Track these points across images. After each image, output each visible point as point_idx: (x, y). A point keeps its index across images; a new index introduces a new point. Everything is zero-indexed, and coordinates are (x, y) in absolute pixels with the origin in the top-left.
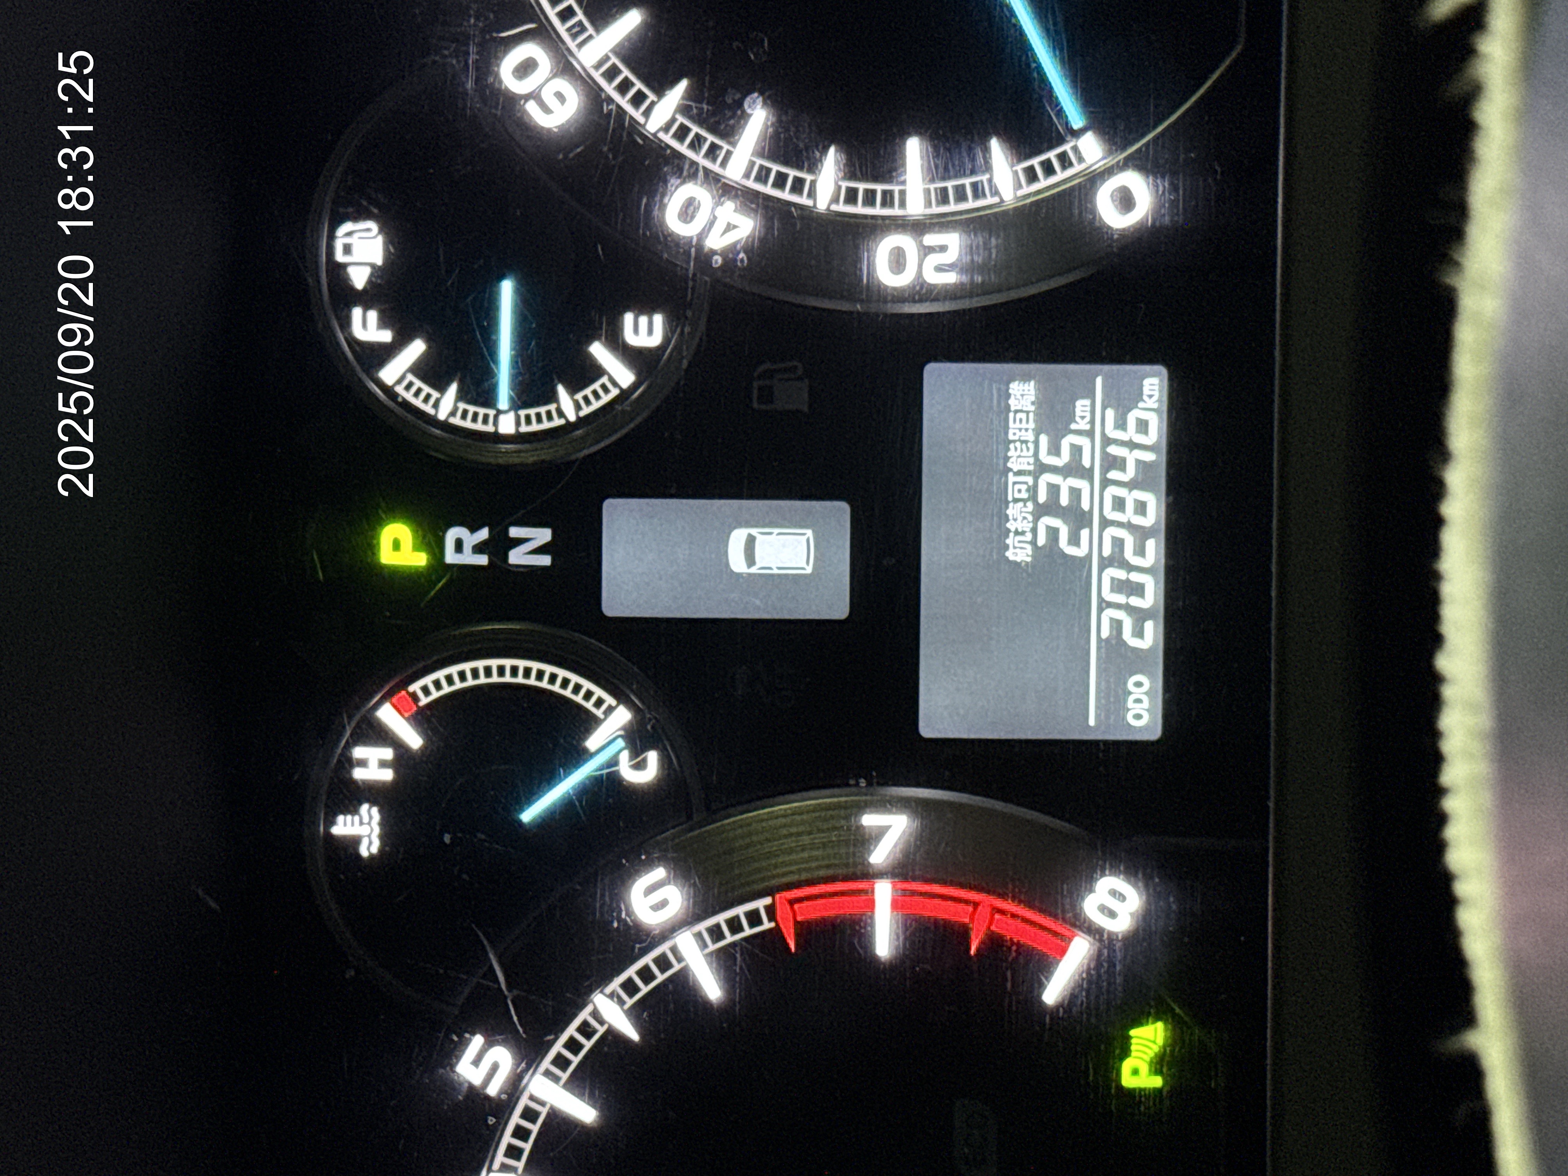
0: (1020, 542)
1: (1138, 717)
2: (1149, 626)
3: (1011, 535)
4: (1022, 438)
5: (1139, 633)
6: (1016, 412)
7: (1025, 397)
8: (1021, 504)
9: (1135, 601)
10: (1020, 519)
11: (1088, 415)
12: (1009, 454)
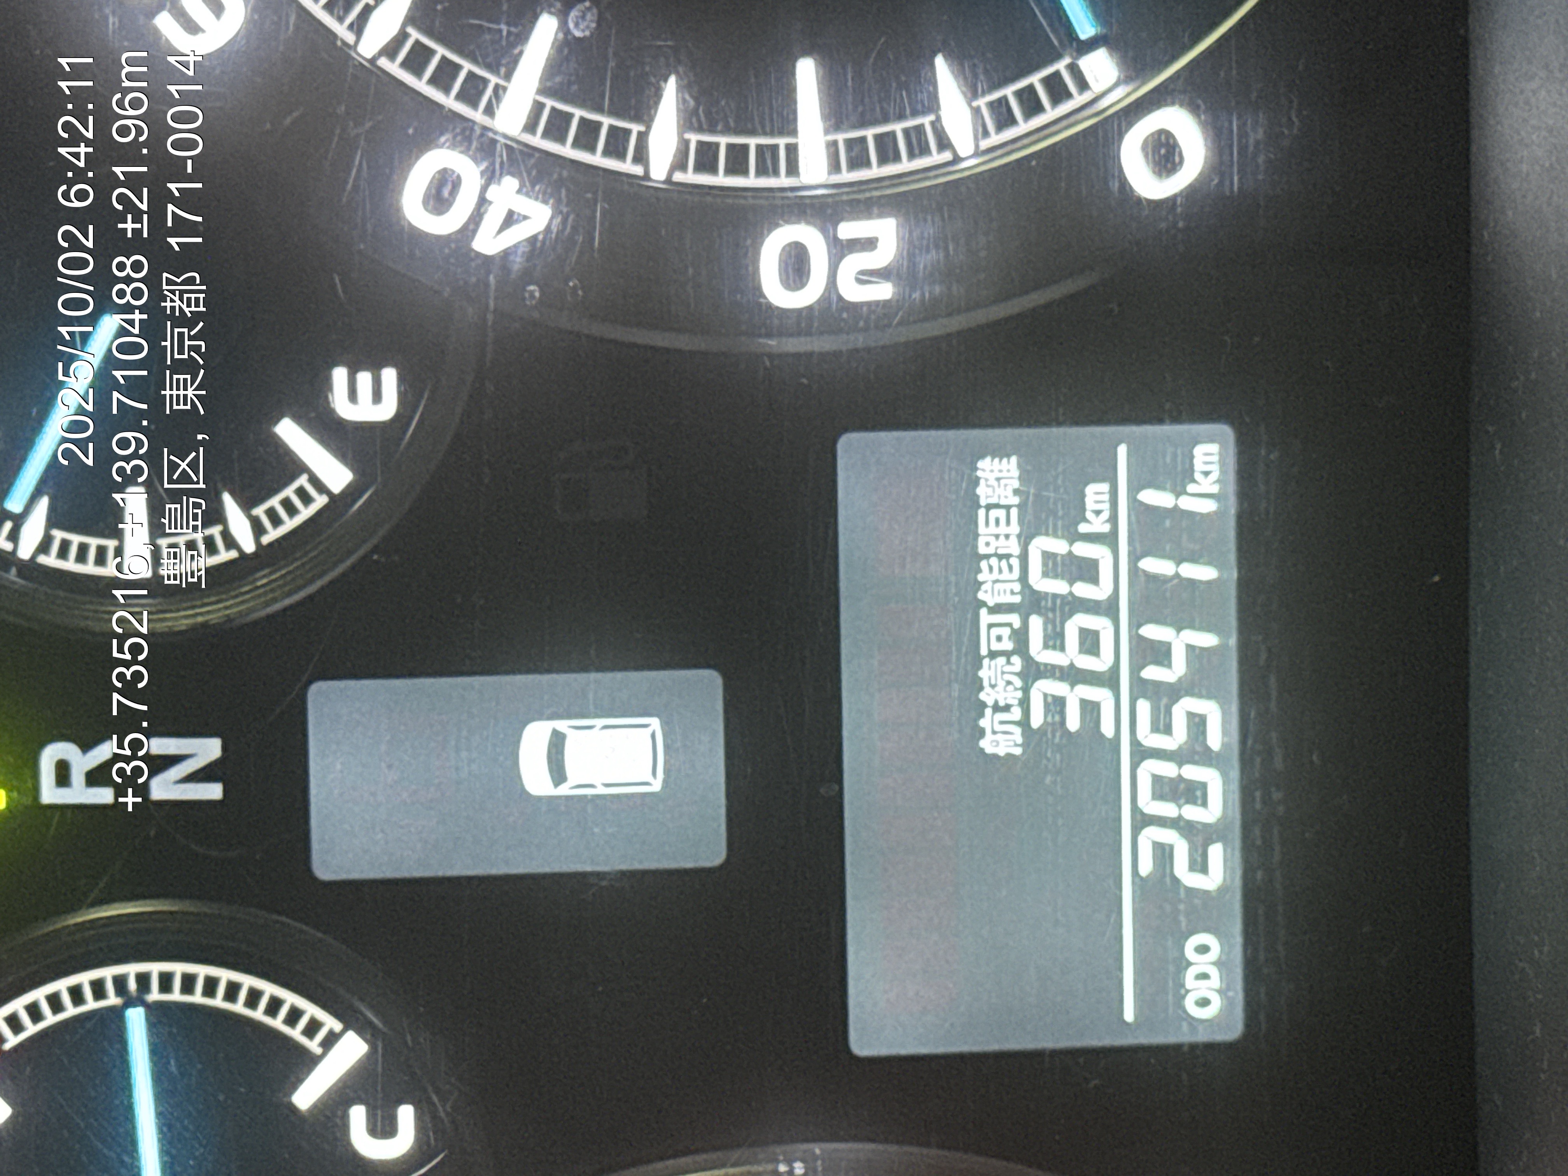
0: (1002, 723)
1: (1204, 1003)
2: (1216, 852)
3: (988, 712)
4: (1000, 552)
5: (1200, 865)
6: (989, 507)
7: (1003, 482)
8: (1002, 660)
9: (1192, 813)
10: (1001, 684)
11: (1106, 507)
12: (980, 577)
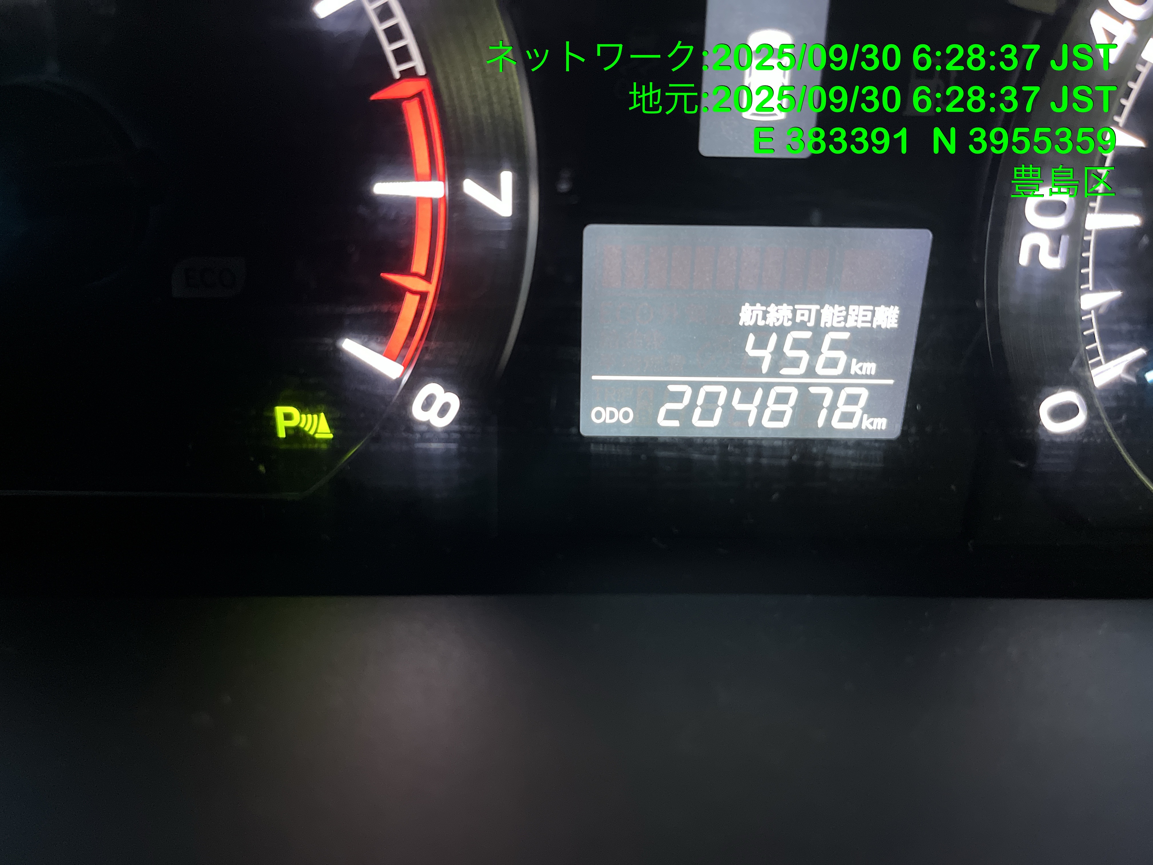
0: (757, 315)
1: (599, 415)
2: (675, 423)
3: (764, 308)
4: (849, 317)
5: (670, 415)
6: (873, 312)
7: (885, 319)
8: (790, 316)
9: (698, 411)
10: (779, 316)
11: (864, 373)
12: (836, 306)
